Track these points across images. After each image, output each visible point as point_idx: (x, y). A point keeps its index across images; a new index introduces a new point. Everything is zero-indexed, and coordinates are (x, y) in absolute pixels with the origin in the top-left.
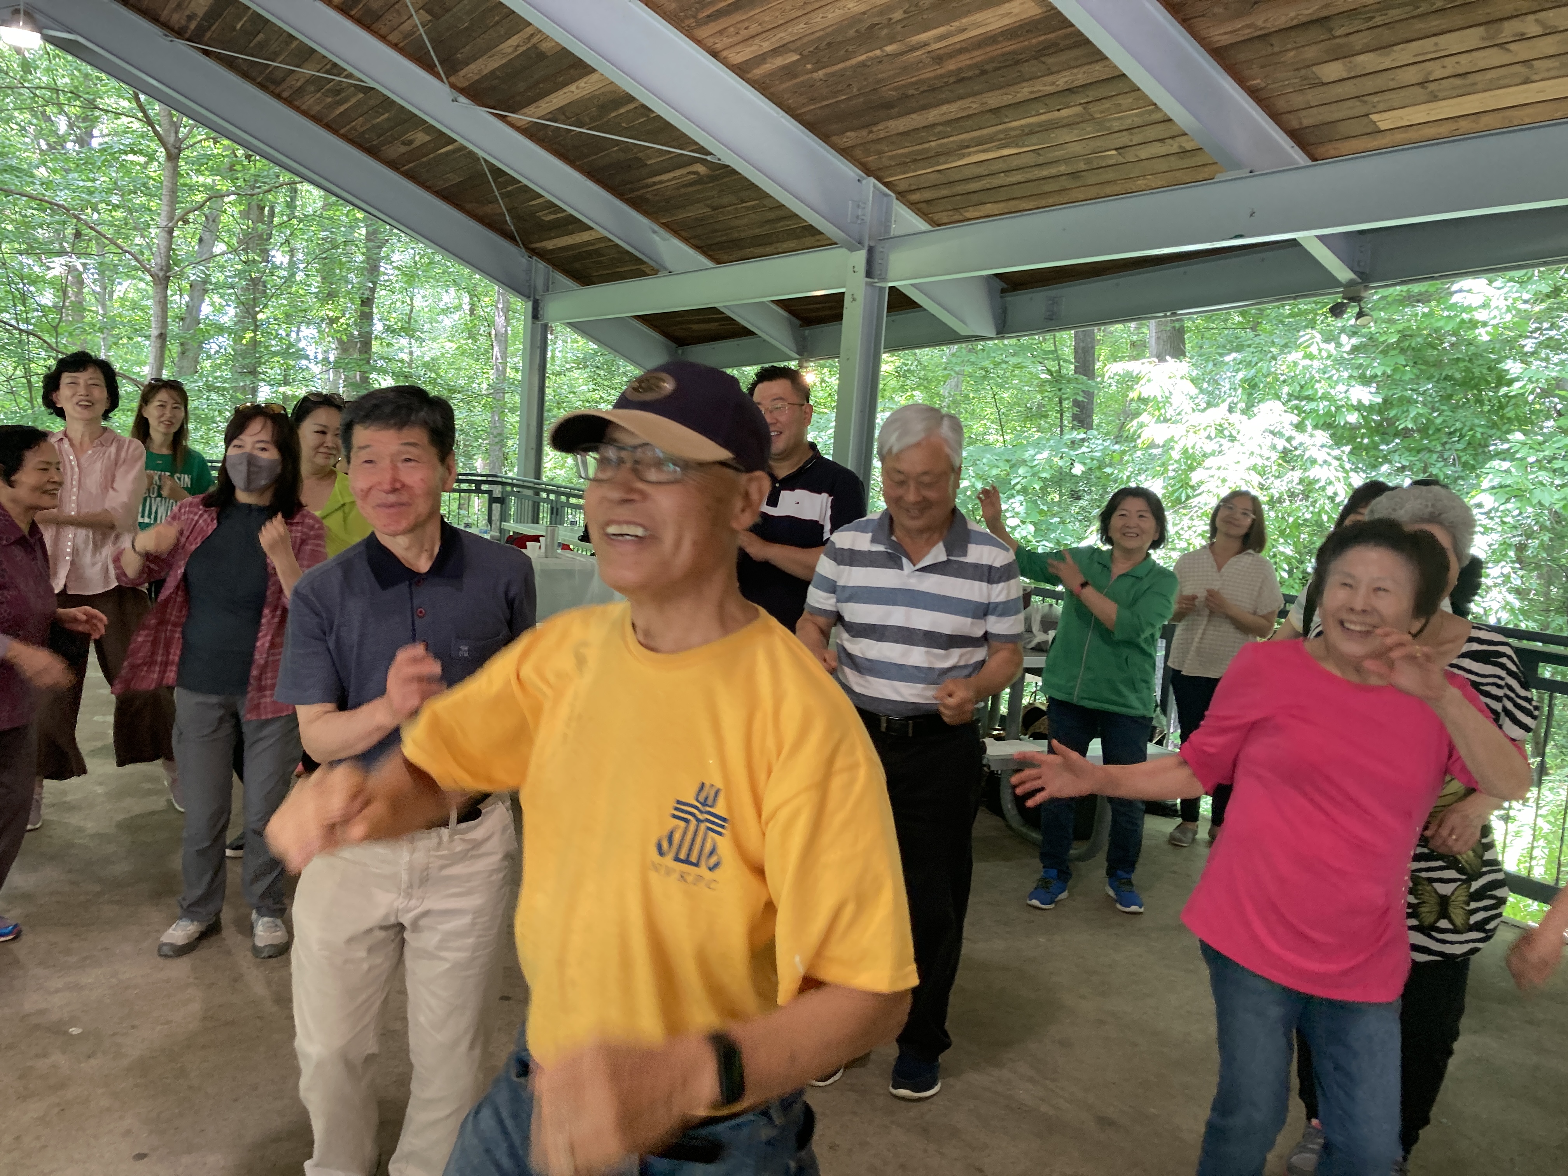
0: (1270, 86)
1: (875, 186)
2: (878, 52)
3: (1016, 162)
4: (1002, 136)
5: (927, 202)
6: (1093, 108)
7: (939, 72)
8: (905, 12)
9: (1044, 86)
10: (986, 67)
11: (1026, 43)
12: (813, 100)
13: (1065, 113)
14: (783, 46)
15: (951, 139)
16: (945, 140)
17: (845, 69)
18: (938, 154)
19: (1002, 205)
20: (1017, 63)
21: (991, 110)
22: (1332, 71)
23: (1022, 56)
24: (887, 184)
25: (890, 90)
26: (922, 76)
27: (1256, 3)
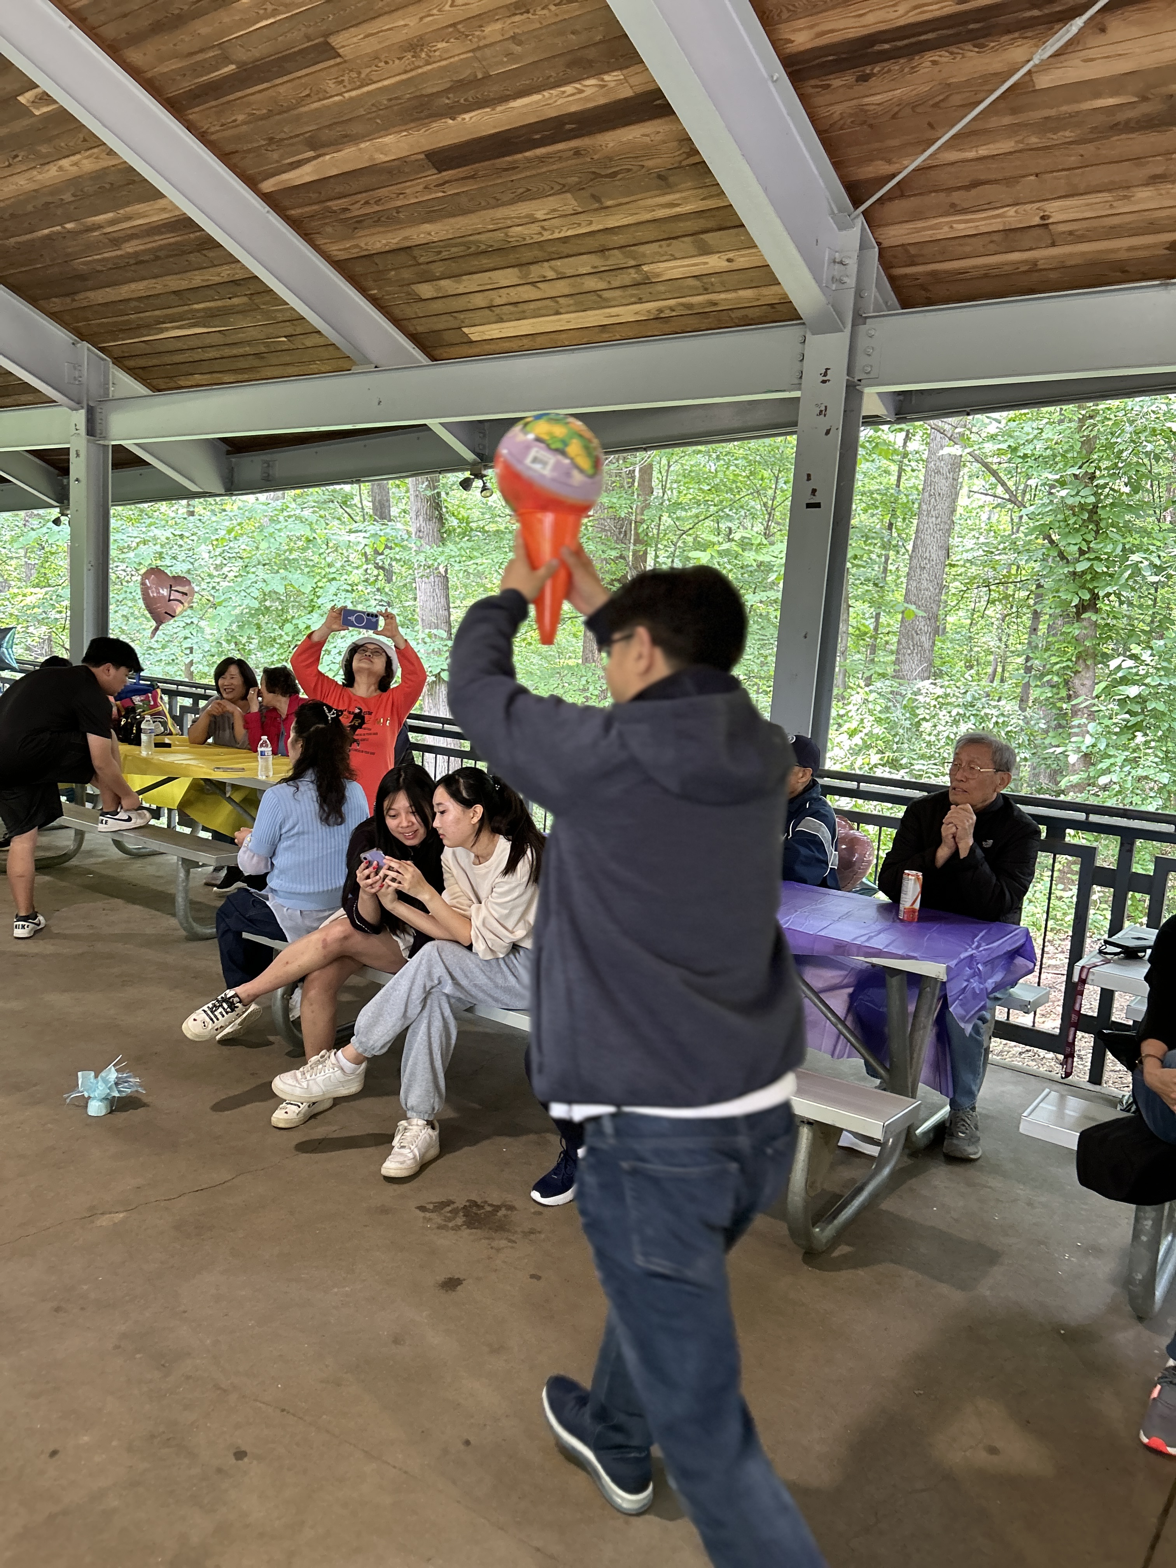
0: (386, 297)
1: (89, 349)
2: (59, 228)
3: (208, 341)
4: (190, 316)
5: (143, 368)
6: (257, 300)
7: (119, 253)
8: (74, 195)
9: (212, 276)
10: (158, 254)
11: (186, 237)
13: (235, 301)
15: (147, 314)
16: (141, 315)
17: (32, 240)
18: (139, 327)
19: (206, 377)
20: (184, 253)
21: (174, 292)
22: (426, 290)
23: (186, 248)
24: (102, 350)
25: (80, 264)
26: (106, 255)
27: (356, 228)
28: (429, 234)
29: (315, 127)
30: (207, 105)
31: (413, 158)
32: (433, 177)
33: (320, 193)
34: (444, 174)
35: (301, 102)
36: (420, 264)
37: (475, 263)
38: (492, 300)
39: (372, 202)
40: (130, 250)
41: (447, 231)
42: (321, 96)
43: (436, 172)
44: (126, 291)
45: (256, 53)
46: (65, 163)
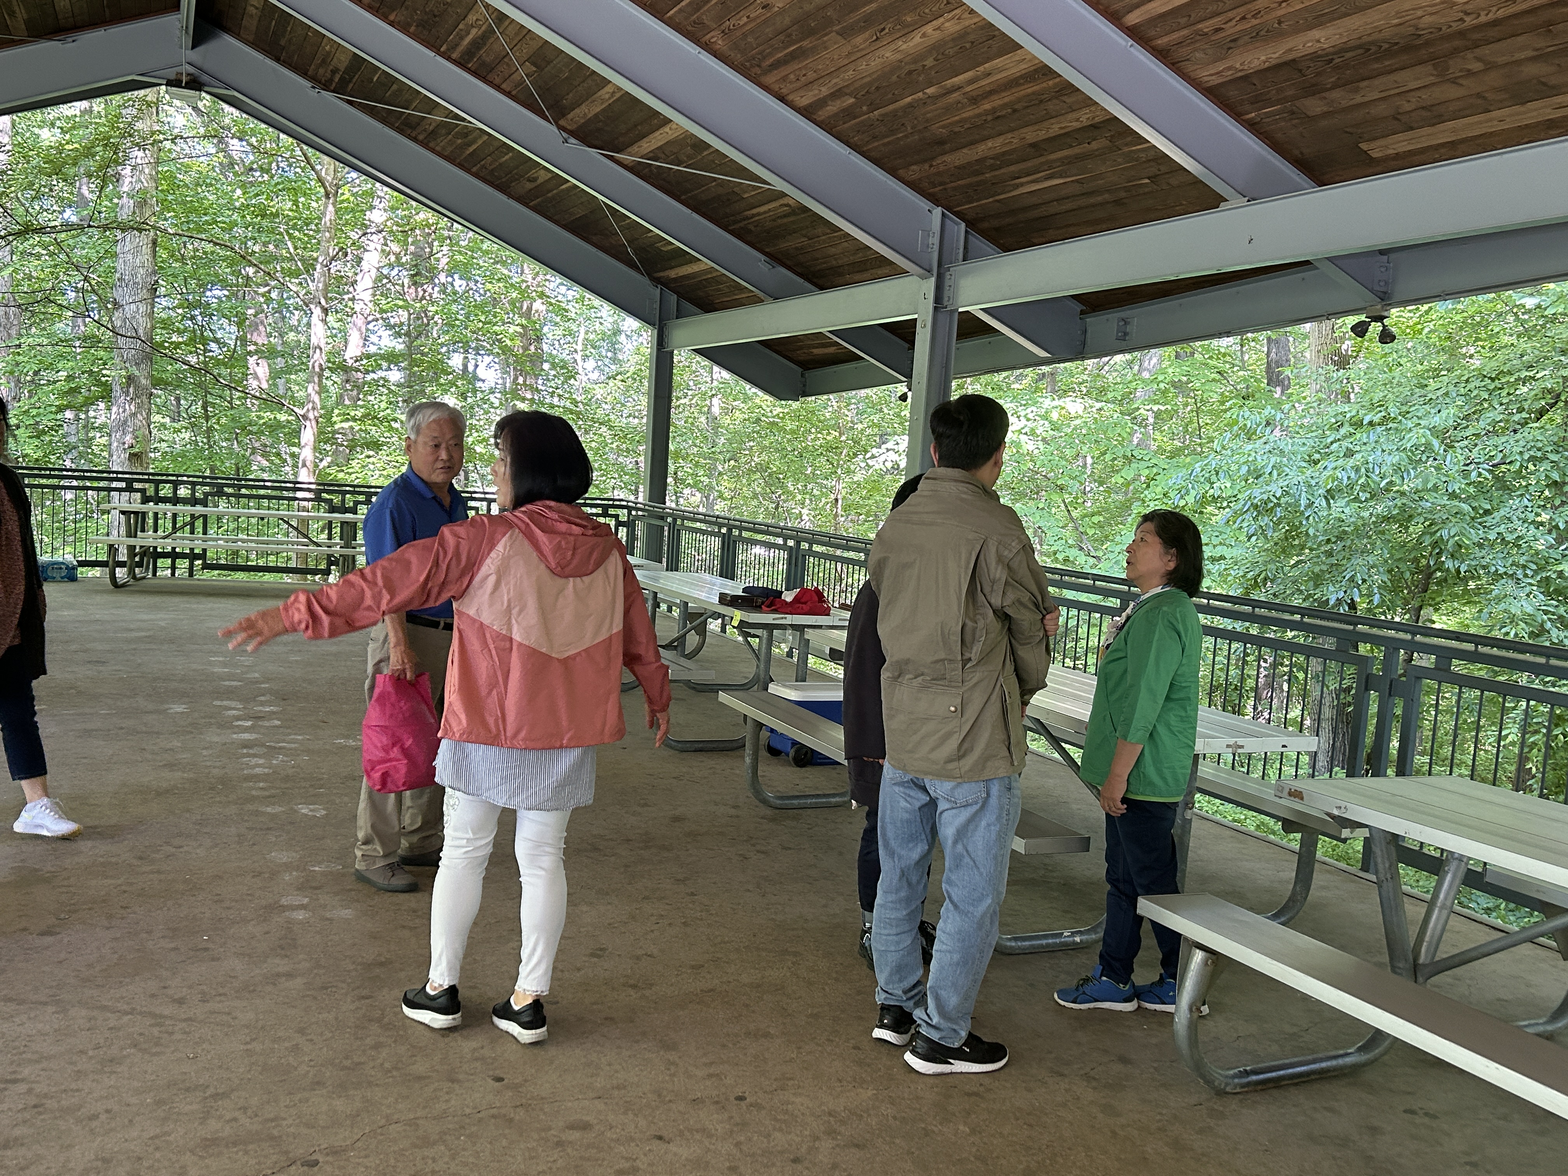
0: (1266, 121)
1: (943, 214)
3: (1064, 192)
4: (1046, 167)
5: (997, 229)
6: (1118, 142)
7: (977, 111)
10: (1016, 107)
11: (1044, 85)
12: (875, 138)
13: (1095, 145)
14: (839, 90)
15: (1002, 171)
16: (997, 173)
17: (895, 111)
18: (994, 186)
20: (1041, 102)
21: (1030, 145)
22: (1314, 106)
23: (1043, 97)
24: (956, 214)
25: (938, 130)
26: (964, 115)
27: (1229, 48)
28: (1318, 41)
36: (1306, 77)
37: (1377, 65)
38: (1398, 107)
39: (1249, 16)
40: (987, 106)
41: (1340, 34)
44: (983, 149)
46: (929, 29)
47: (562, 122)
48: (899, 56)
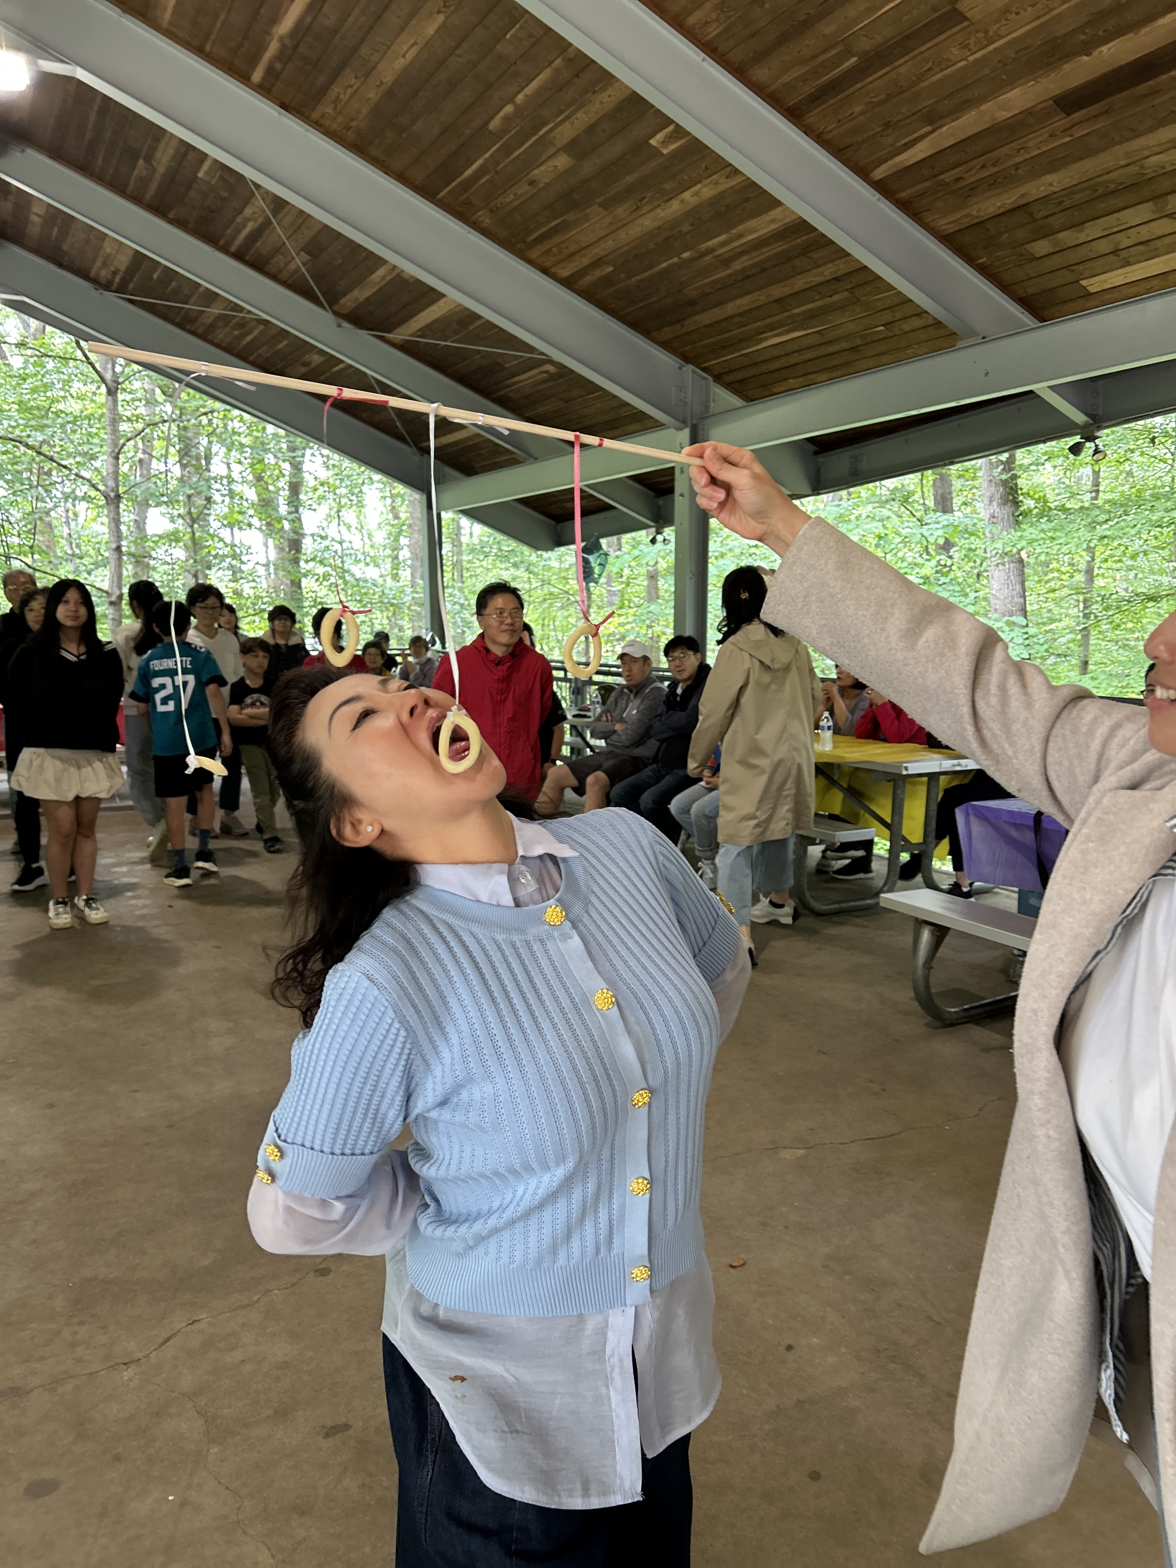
0: (996, 263)
1: (693, 371)
2: (675, 260)
3: (806, 343)
4: (790, 321)
5: (741, 381)
7: (729, 272)
8: (691, 225)
9: (814, 277)
10: (765, 265)
11: (793, 243)
12: (631, 303)
13: (836, 298)
14: (599, 260)
15: (749, 327)
16: (743, 329)
17: (652, 276)
18: (741, 341)
19: (798, 380)
20: (789, 259)
21: (777, 300)
22: (1041, 247)
23: (792, 254)
24: (704, 369)
25: (691, 291)
26: (716, 277)
27: (968, 197)
28: (1051, 185)
29: (933, 100)
30: (826, 105)
31: (1039, 107)
32: (1061, 121)
33: (933, 168)
34: (1074, 115)
35: (922, 77)
36: (1037, 220)
37: (1102, 206)
38: (1118, 244)
39: (989, 164)
40: (738, 267)
41: (1072, 177)
42: (943, 67)
43: (1064, 115)
44: (731, 308)
45: (879, 39)
46: (687, 195)
47: (336, 308)
48: (657, 224)
